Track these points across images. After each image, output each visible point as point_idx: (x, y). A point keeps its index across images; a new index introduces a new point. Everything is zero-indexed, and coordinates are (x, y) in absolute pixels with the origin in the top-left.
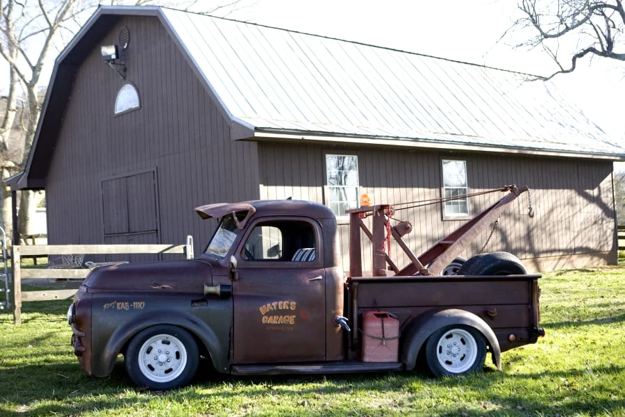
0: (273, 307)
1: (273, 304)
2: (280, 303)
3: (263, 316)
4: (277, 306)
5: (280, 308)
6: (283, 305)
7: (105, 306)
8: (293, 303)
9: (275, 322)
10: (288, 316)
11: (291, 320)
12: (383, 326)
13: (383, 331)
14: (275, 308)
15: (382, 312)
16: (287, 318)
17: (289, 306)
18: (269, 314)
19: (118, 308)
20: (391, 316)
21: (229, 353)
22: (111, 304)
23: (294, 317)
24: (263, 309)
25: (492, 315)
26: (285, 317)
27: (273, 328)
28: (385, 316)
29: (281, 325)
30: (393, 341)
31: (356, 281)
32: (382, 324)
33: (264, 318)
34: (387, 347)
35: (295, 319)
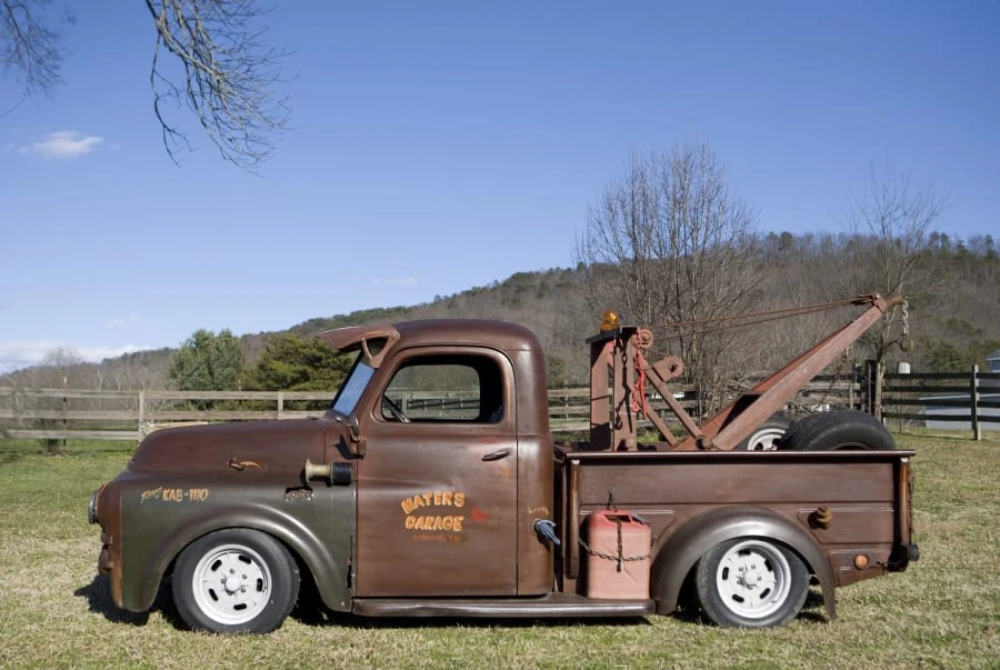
0: (424, 500)
1: (425, 496)
2: (438, 494)
3: (408, 516)
4: (432, 500)
5: (437, 503)
6: (442, 497)
7: (143, 495)
8: (460, 495)
9: (427, 527)
10: (450, 518)
11: (455, 524)
12: (620, 538)
13: (620, 547)
14: (428, 504)
15: (620, 513)
16: (448, 521)
17: (453, 499)
18: (416, 513)
19: (165, 498)
20: (634, 519)
21: (349, 578)
22: (154, 492)
23: (462, 518)
24: (408, 505)
25: (822, 520)
26: (445, 519)
27: (424, 538)
28: (625, 519)
29: (438, 532)
30: (639, 562)
31: (576, 458)
32: (619, 533)
33: (408, 518)
34: (628, 573)
35: (462, 523)
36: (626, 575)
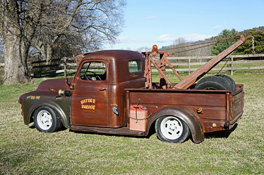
1: (86, 100)
2: (89, 99)
4: (88, 101)
5: (89, 102)
6: (90, 101)
7: (27, 97)
8: (94, 100)
9: (87, 108)
10: (92, 106)
13: (136, 116)
14: (87, 102)
16: (92, 107)
17: (92, 101)
18: (84, 104)
20: (141, 108)
21: (70, 120)
22: (29, 97)
23: (95, 106)
24: (82, 102)
26: (91, 106)
27: (86, 111)
28: (138, 108)
29: (89, 109)
30: (142, 121)
31: (128, 90)
32: (136, 112)
33: (82, 105)
34: (139, 123)
35: (95, 107)
36: (138, 124)
